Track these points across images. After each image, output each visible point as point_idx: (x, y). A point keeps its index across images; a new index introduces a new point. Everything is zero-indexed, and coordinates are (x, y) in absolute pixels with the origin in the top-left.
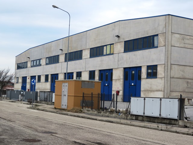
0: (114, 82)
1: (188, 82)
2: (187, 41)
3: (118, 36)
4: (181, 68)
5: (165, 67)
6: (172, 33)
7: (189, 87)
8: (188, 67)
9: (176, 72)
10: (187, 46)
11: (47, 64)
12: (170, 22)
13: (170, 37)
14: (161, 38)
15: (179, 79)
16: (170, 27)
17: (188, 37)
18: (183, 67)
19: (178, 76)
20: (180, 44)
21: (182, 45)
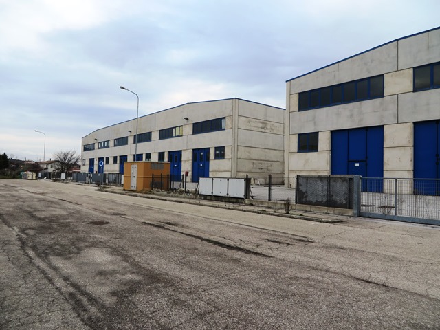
0: (183, 163)
1: (254, 163)
2: (253, 124)
3: (187, 119)
6: (238, 116)
7: (254, 167)
9: (243, 153)
10: (252, 128)
11: (115, 146)
12: (237, 105)
13: (237, 119)
15: (245, 160)
16: (237, 110)
17: (254, 120)
18: (249, 148)
19: (245, 157)
20: (246, 126)
21: (248, 128)
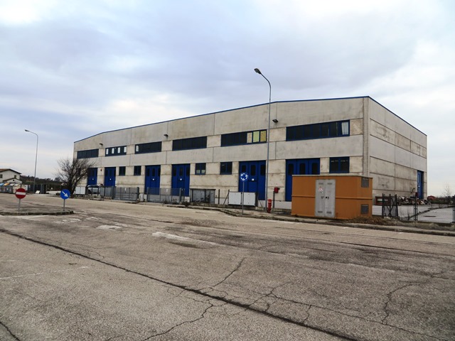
5: (363, 159)
14: (354, 125)
20: (375, 133)
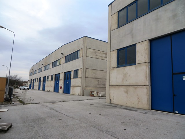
1: (99, 81)
2: (98, 54)
3: (62, 54)
4: (94, 71)
5: (82, 70)
6: (87, 48)
7: (99, 84)
8: (99, 71)
9: (90, 73)
10: (98, 57)
11: (38, 73)
12: (86, 41)
13: (85, 51)
14: (81, 52)
15: (92, 79)
16: (86, 44)
17: (99, 52)
18: (95, 71)
19: (91, 77)
20: (93, 56)
21: (94, 57)
